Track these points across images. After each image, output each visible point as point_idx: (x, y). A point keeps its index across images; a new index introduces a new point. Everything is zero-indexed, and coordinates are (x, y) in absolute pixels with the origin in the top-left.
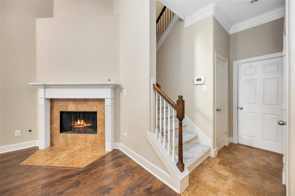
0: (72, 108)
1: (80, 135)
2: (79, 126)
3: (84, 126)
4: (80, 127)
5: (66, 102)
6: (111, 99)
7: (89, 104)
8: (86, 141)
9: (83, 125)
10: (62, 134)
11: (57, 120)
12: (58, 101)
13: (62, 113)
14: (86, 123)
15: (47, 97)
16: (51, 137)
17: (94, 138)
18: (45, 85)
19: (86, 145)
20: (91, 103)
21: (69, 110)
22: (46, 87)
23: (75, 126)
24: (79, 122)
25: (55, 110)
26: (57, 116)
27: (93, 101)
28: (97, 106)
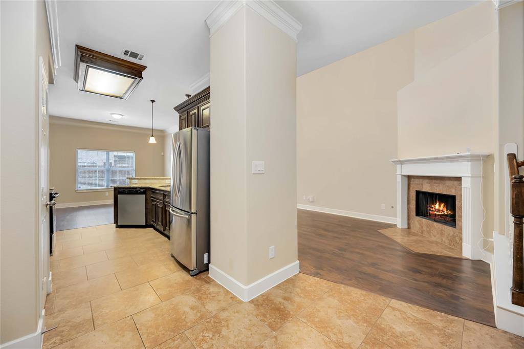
0: (427, 188)
1: (435, 224)
2: (436, 212)
3: (443, 213)
4: (438, 213)
5: (421, 180)
6: (471, 177)
7: (445, 184)
8: (442, 234)
9: (443, 211)
10: (418, 218)
11: (413, 200)
12: (414, 178)
13: (418, 193)
14: (447, 210)
15: (403, 174)
16: (409, 220)
17: (452, 233)
18: (400, 161)
19: (442, 239)
20: (448, 183)
21: (425, 190)
22: (402, 163)
23: (431, 211)
24: (437, 206)
25: (411, 189)
26: (413, 195)
27: (451, 180)
28: (456, 187)
